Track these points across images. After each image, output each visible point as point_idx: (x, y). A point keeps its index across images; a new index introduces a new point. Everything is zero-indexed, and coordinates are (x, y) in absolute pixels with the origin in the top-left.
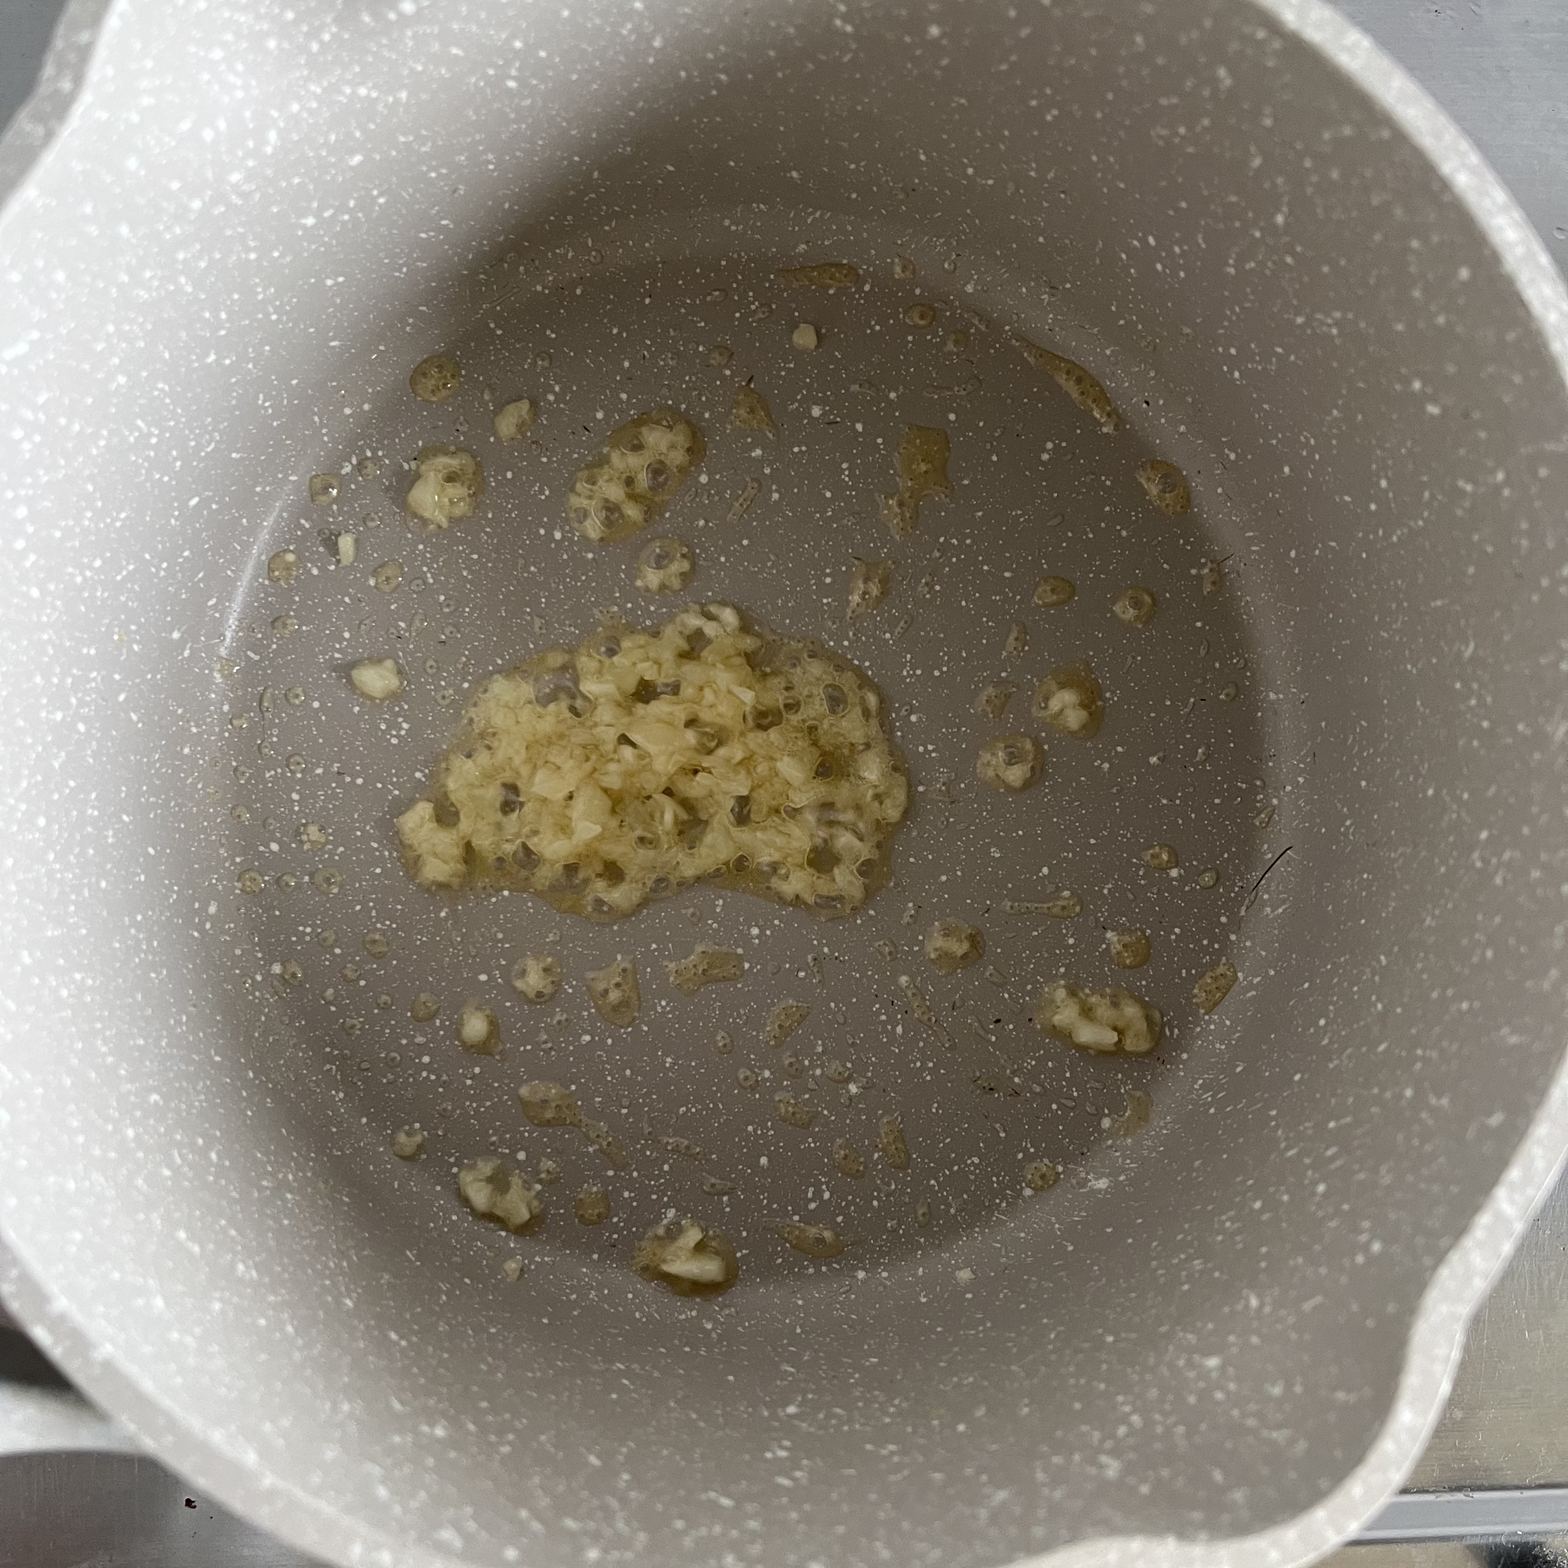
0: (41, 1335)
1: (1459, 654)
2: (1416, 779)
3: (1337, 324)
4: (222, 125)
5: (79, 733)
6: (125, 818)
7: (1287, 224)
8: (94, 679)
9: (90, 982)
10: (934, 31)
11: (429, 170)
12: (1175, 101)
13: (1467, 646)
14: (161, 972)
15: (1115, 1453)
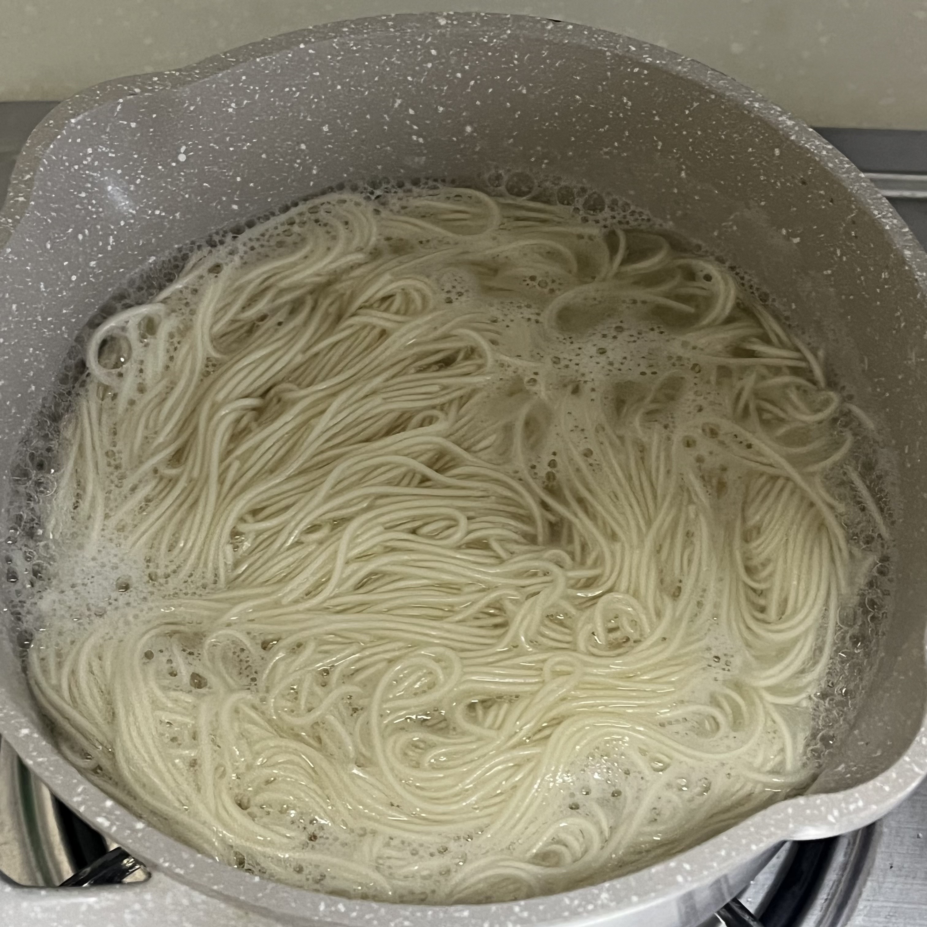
10: (469, 129)
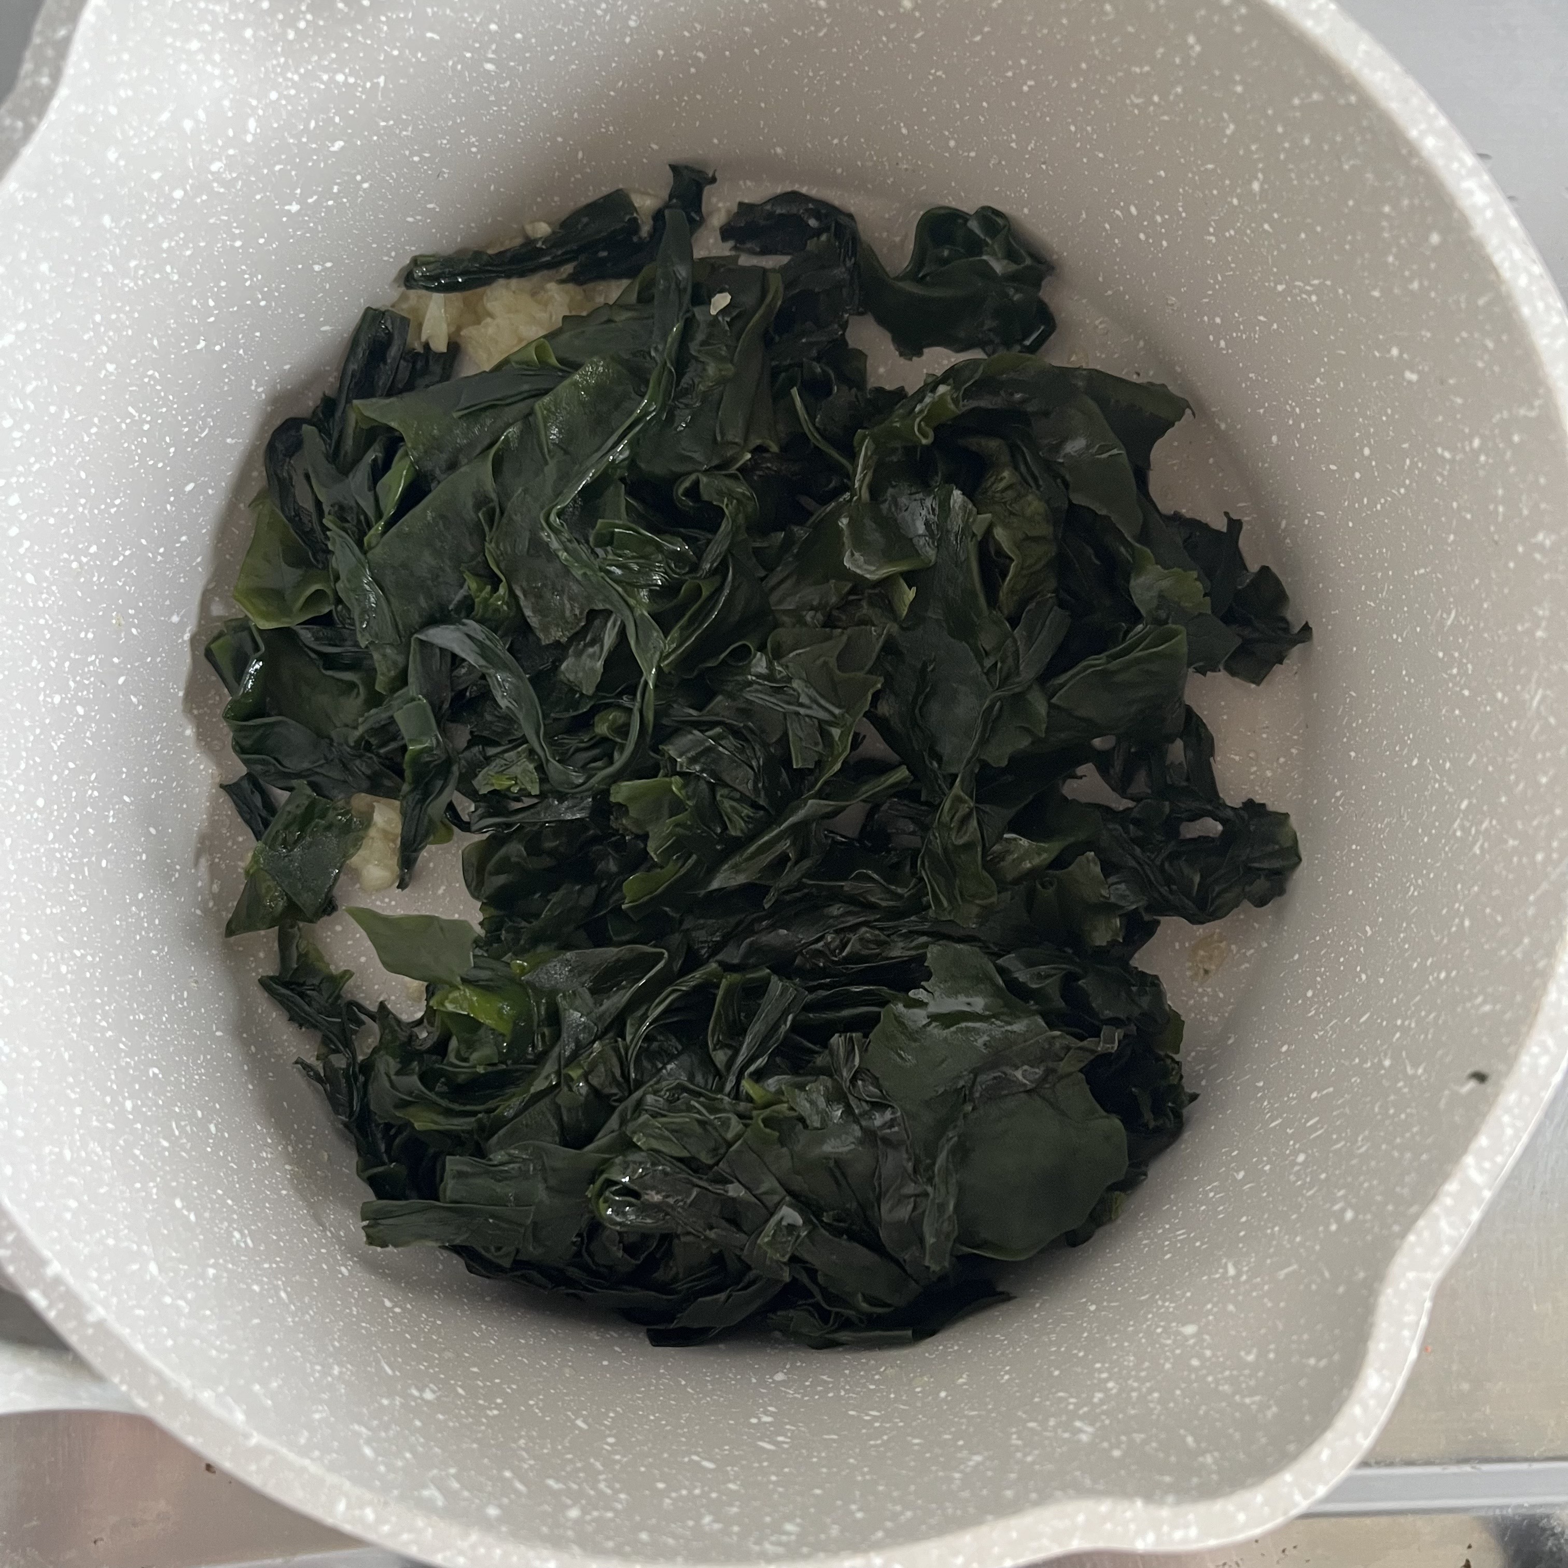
0: (36, 1297)
1: (1441, 623)
2: (1402, 750)
3: (1317, 290)
4: (202, 115)
5: (79, 716)
6: (127, 799)
7: (1262, 190)
8: (93, 662)
9: (89, 958)
11: (412, 154)
12: (1146, 69)
13: (1449, 614)
14: (163, 949)
15: (1091, 1419)
